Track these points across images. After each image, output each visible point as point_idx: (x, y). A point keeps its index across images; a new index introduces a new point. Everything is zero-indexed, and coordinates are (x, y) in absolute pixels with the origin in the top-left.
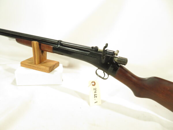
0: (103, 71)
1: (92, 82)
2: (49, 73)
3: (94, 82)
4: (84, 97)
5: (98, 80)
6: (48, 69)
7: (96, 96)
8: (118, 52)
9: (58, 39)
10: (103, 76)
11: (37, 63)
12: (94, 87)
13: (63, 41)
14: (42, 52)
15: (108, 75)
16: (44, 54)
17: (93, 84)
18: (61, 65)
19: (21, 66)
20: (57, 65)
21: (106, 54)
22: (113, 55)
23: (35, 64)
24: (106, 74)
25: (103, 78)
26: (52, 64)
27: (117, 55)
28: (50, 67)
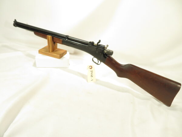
0: (97, 59)
1: (90, 67)
2: (60, 59)
3: (91, 66)
4: (84, 76)
5: (94, 65)
6: (59, 56)
7: (92, 76)
8: (108, 46)
9: (66, 35)
10: (97, 62)
11: (50, 51)
12: (91, 70)
13: (70, 36)
14: (54, 43)
15: (101, 62)
16: (55, 44)
17: (91, 67)
18: (68, 53)
19: (39, 53)
20: (65, 52)
21: (99, 47)
22: (103, 48)
23: (49, 52)
24: (99, 61)
25: (97, 64)
26: (62, 52)
27: (106, 48)
28: (60, 55)
